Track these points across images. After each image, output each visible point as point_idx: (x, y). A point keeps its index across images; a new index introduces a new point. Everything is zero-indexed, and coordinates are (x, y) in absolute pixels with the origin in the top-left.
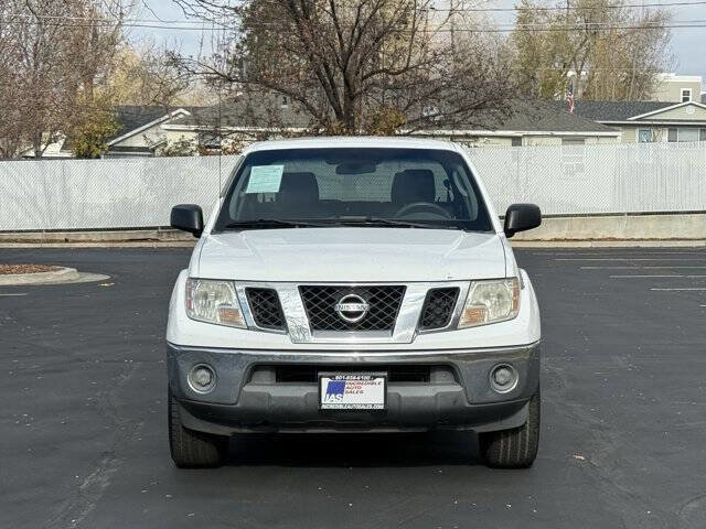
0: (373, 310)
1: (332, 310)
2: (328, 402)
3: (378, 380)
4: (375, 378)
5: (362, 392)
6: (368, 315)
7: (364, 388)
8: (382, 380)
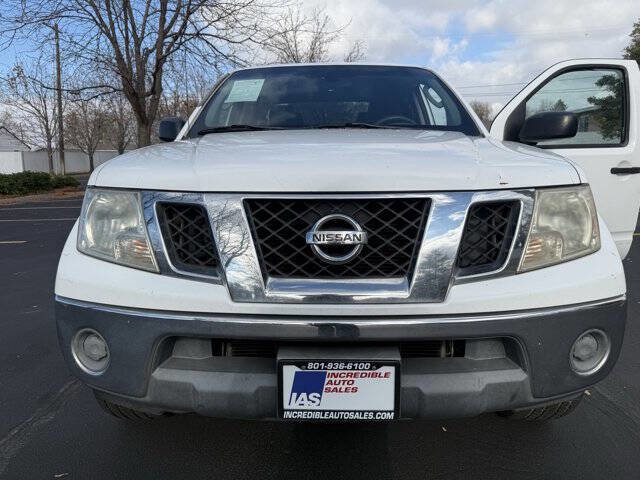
0: (372, 241)
1: (301, 241)
2: (295, 406)
3: (383, 370)
4: (379, 365)
5: (355, 390)
6: (365, 250)
7: (358, 382)
8: (391, 370)
